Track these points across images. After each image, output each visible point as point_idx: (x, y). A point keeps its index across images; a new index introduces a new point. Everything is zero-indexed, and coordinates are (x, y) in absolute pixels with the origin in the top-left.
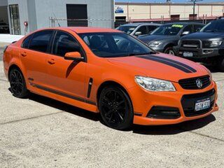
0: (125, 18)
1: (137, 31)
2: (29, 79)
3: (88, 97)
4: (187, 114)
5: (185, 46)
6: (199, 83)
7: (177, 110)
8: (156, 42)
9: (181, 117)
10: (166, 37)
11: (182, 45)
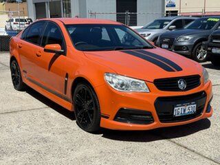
0: (177, 11)
1: (172, 25)
2: (24, 71)
3: (65, 93)
4: (162, 119)
5: (214, 41)
6: (182, 85)
7: (149, 114)
8: (187, 37)
9: (155, 123)
10: (201, 31)
11: (211, 40)
